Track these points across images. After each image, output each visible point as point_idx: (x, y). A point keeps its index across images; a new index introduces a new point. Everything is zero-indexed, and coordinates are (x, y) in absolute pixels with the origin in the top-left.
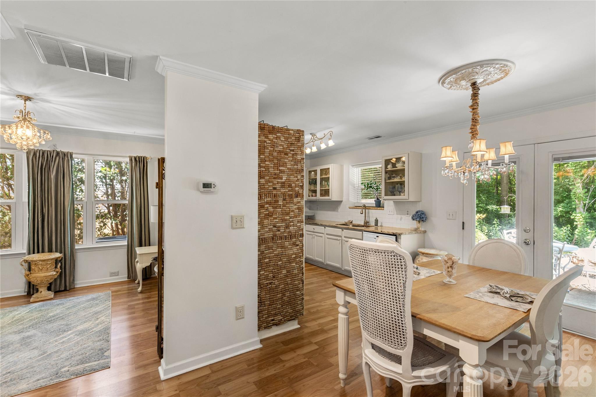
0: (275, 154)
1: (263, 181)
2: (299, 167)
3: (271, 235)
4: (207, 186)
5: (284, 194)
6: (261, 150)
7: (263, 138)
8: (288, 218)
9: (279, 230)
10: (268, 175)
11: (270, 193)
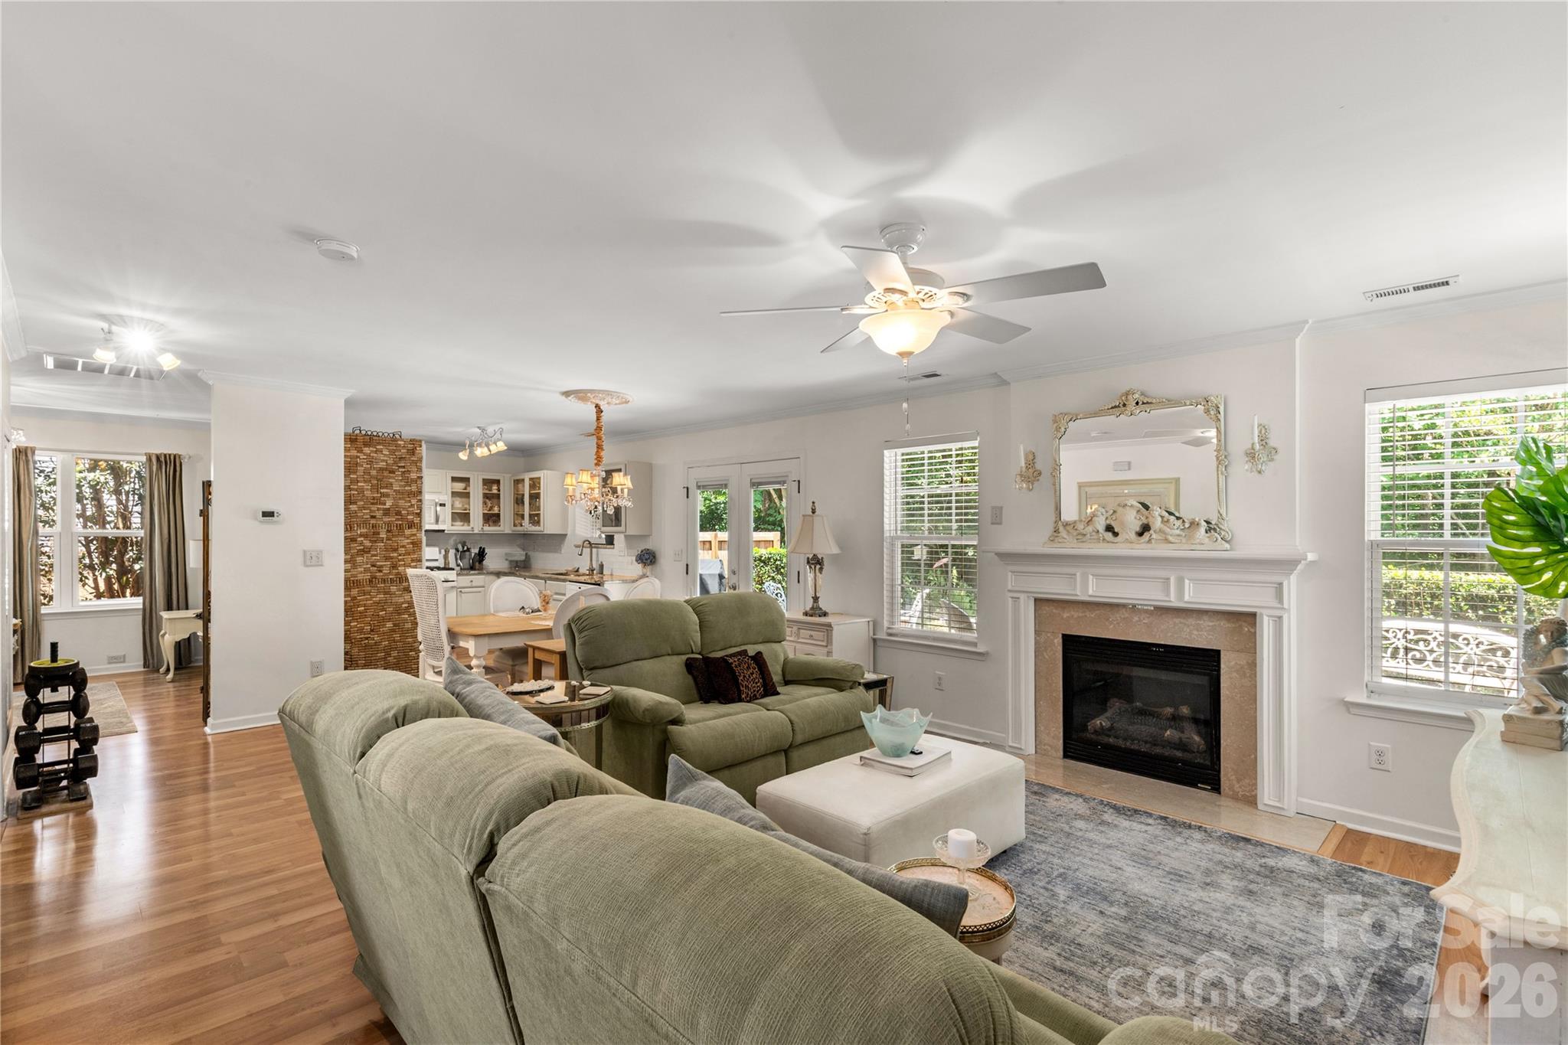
0: (374, 473)
1: (353, 507)
2: (414, 488)
3: (368, 576)
4: (266, 514)
5: (389, 524)
6: (350, 468)
7: (354, 453)
8: (396, 555)
9: (380, 571)
10: (361, 500)
11: (365, 523)
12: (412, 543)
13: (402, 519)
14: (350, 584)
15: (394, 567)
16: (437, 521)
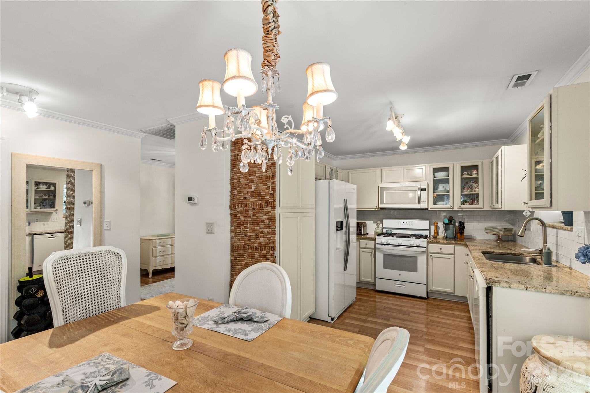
1: (235, 192)
2: (269, 173)
3: (243, 243)
4: (190, 199)
5: (254, 203)
7: (235, 152)
8: (258, 228)
9: (249, 240)
10: (239, 187)
11: (241, 203)
12: (268, 219)
13: (262, 199)
14: (234, 248)
15: (257, 237)
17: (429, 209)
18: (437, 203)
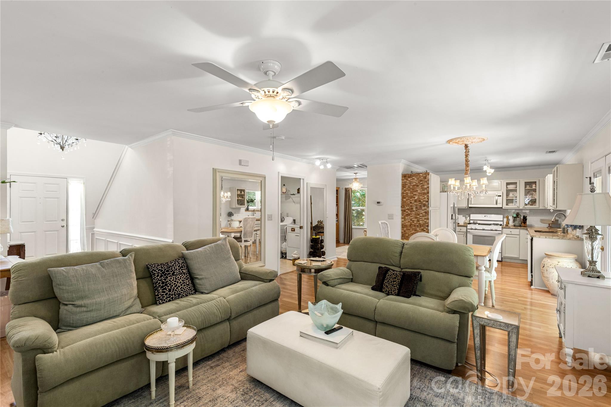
0: (411, 187)
1: (405, 200)
2: (426, 191)
3: (409, 224)
4: (378, 203)
5: (416, 205)
6: (404, 186)
7: (405, 181)
8: (419, 216)
9: (413, 222)
10: (407, 197)
11: (408, 205)
12: (425, 212)
13: (421, 203)
14: (403, 226)
15: (418, 221)
16: (497, 204)
17: (503, 208)
18: (509, 204)
